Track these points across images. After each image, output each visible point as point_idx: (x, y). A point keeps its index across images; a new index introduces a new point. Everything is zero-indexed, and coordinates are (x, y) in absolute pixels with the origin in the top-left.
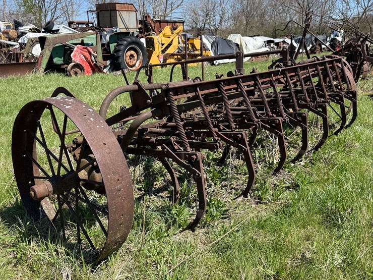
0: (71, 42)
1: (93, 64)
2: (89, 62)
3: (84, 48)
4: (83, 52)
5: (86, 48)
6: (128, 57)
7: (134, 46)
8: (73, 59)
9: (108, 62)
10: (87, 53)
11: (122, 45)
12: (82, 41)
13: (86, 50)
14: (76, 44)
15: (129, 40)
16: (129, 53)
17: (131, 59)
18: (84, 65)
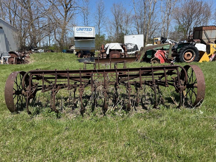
0: (155, 48)
1: (165, 58)
2: (163, 58)
3: (161, 51)
4: (161, 53)
5: (163, 51)
6: (186, 55)
7: (190, 50)
8: (155, 56)
9: (175, 58)
10: (163, 53)
11: (182, 49)
12: (163, 48)
13: (163, 52)
14: (158, 49)
15: (187, 47)
16: (187, 53)
17: (188, 56)
18: (160, 59)
